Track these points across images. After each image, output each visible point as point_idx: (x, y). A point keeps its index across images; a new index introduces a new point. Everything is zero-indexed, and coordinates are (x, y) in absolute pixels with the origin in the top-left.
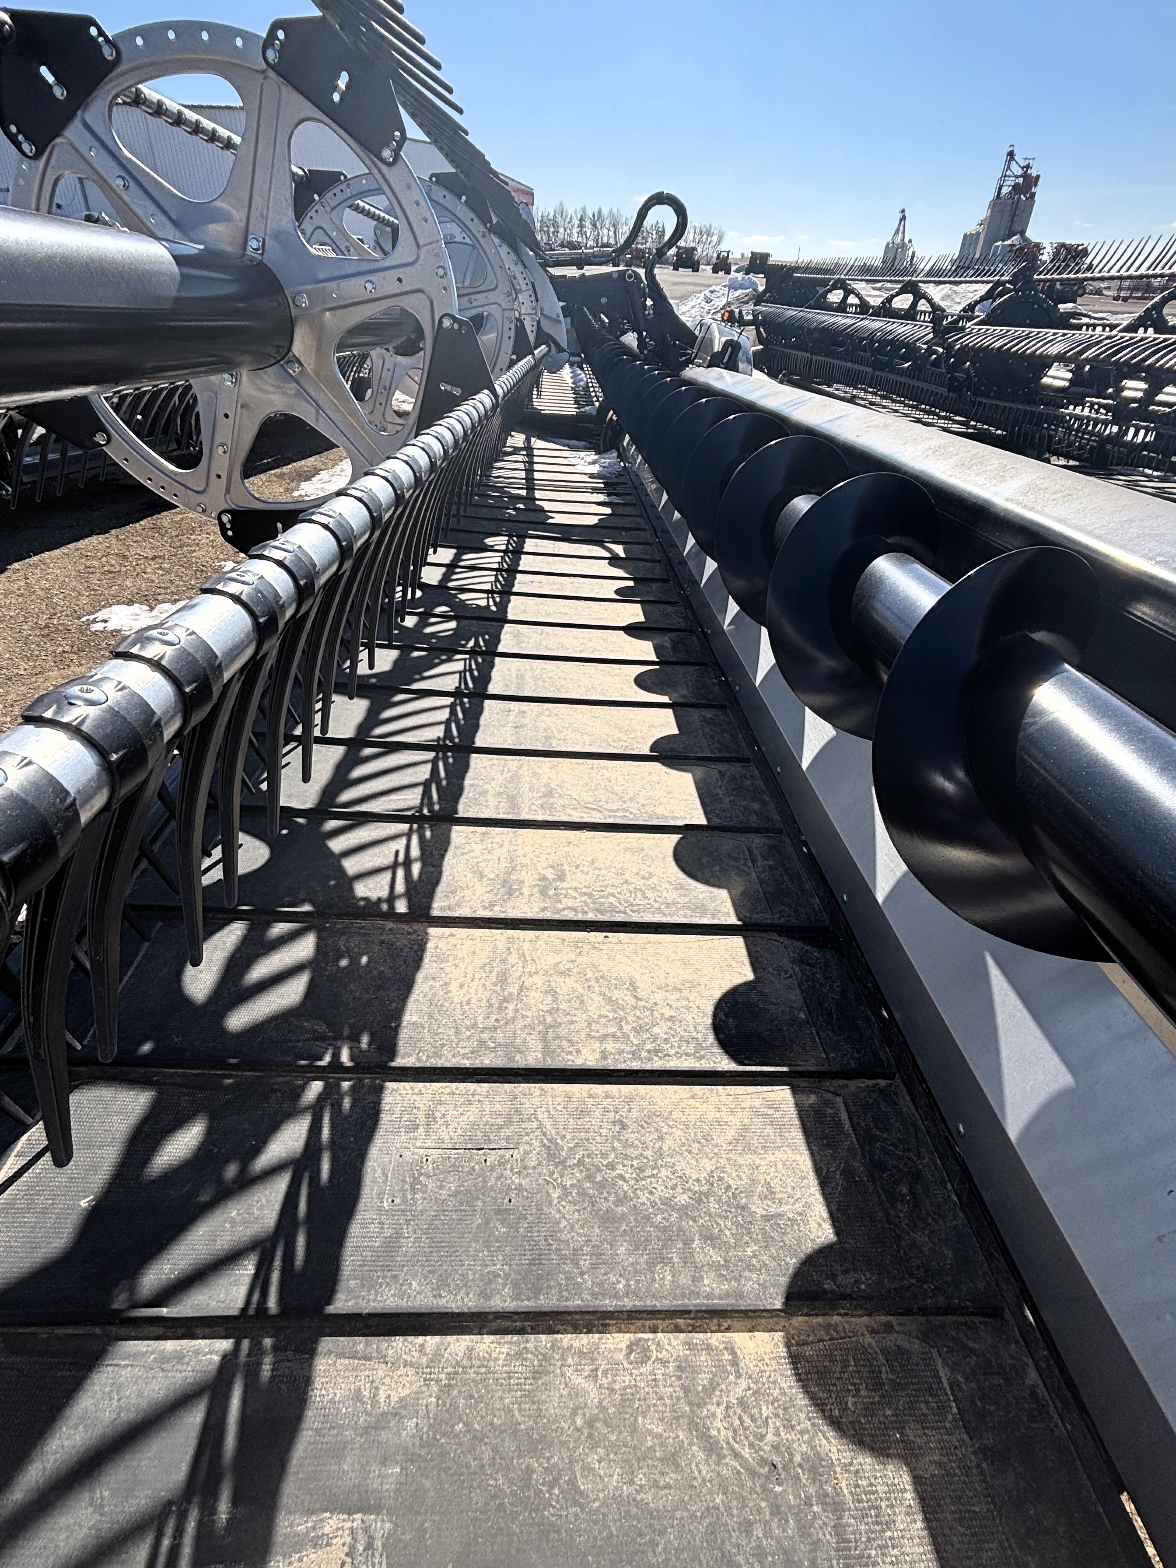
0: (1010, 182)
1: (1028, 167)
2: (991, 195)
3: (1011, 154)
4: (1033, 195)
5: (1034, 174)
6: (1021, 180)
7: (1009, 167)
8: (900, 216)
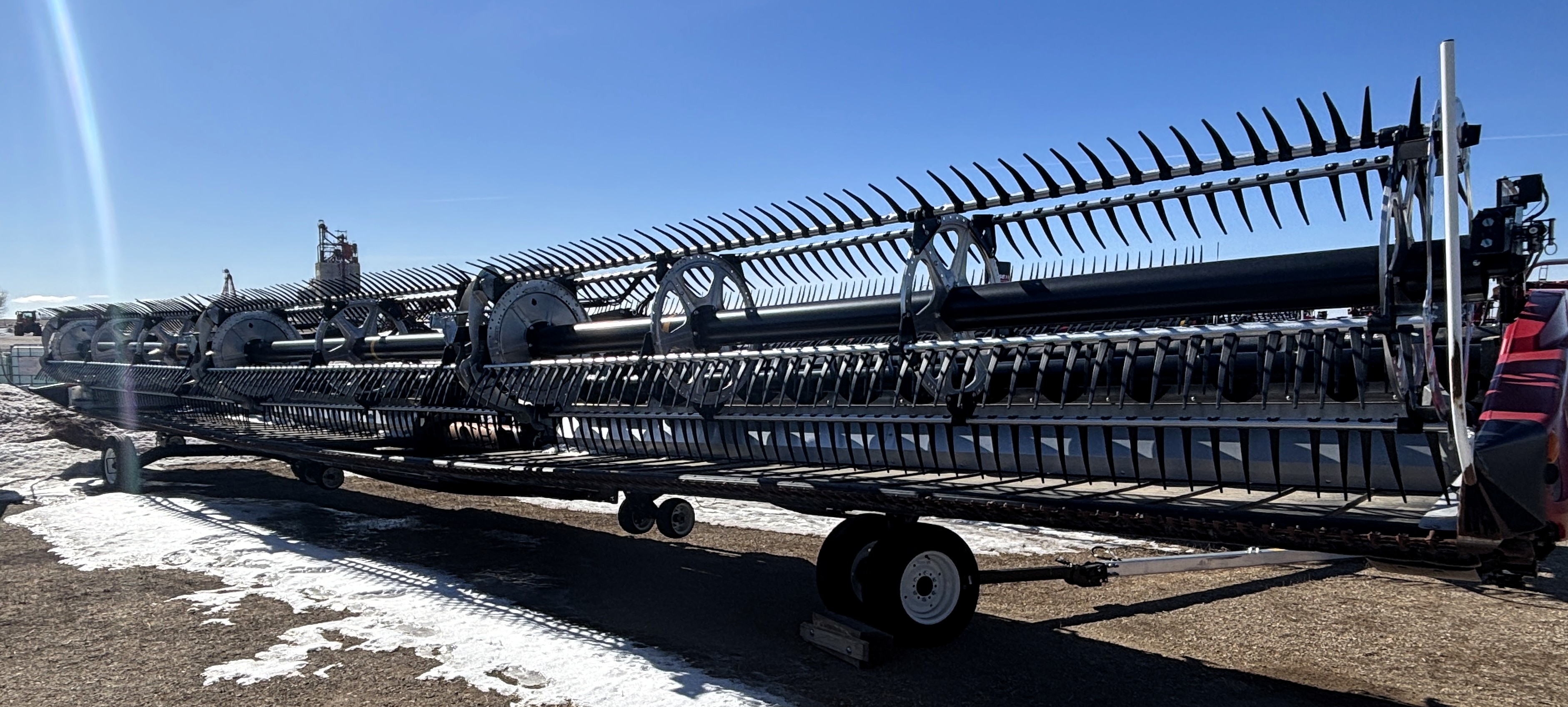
0: (330, 248)
1: (342, 237)
2: (316, 259)
3: (323, 227)
4: (356, 260)
5: (351, 243)
6: (340, 248)
7: (324, 237)
8: (225, 275)
